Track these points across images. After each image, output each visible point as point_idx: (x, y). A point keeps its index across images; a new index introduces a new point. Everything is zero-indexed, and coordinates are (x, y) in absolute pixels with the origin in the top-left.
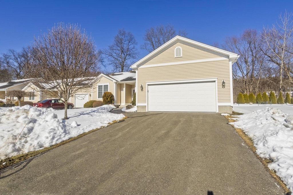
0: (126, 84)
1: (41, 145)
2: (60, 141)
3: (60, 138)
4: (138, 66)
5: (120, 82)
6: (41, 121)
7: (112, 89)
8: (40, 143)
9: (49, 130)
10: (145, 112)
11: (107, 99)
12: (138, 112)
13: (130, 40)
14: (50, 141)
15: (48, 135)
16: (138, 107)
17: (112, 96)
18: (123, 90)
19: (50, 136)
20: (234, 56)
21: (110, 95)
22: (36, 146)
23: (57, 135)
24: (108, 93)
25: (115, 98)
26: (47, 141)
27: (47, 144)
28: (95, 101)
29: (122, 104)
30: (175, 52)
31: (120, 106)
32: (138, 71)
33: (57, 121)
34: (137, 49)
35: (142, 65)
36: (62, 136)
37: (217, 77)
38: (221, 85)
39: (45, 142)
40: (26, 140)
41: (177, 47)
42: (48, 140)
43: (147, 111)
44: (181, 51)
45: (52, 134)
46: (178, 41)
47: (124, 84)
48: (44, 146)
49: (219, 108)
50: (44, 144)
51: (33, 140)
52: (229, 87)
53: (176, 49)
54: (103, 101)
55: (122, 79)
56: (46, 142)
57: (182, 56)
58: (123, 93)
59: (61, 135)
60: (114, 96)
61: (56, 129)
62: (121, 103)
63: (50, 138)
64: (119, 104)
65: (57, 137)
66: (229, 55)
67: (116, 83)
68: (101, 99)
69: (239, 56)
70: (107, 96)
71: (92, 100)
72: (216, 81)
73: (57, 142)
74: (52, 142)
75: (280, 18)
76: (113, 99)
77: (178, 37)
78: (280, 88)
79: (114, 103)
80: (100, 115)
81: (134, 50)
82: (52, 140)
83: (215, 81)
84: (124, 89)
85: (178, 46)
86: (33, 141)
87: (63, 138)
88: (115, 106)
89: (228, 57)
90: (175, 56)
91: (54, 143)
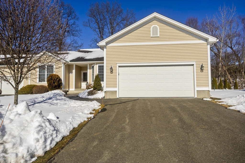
0: (76, 65)
1: (32, 153)
2: (54, 143)
3: (53, 140)
4: (107, 43)
5: (70, 62)
6: (10, 114)
7: (60, 72)
8: (30, 151)
9: (36, 128)
10: (116, 98)
11: (54, 83)
12: (106, 99)
13: (69, 14)
14: (43, 145)
15: (36, 136)
16: (107, 93)
17: (60, 80)
18: (72, 73)
19: (41, 137)
20: (213, 39)
21: (57, 78)
22: (27, 157)
23: (49, 135)
24: (55, 75)
25: (63, 82)
26: (38, 145)
27: (40, 150)
28: (34, 86)
29: (70, 90)
30: (151, 31)
31: (68, 91)
32: (107, 49)
33: (39, 114)
34: (78, 25)
35: (112, 43)
36: (54, 136)
37: (196, 61)
38: (200, 69)
39: (36, 148)
40: (4, 148)
41: (153, 26)
42: (40, 145)
43: (118, 97)
44: (159, 31)
45: (42, 133)
46: (155, 18)
47: (73, 65)
48: (36, 154)
49: (197, 93)
50: (35, 151)
51: (16, 146)
52: (207, 72)
53: (152, 27)
54: (48, 85)
55: (72, 59)
56: (38, 148)
57: (159, 35)
58: (73, 76)
59: (52, 134)
60: (61, 79)
61: (43, 125)
62: (69, 88)
63: (42, 141)
64: (67, 90)
65: (49, 138)
66: (209, 38)
67: (64, 64)
68: (45, 84)
69: (218, 40)
70: (54, 80)
71: (29, 84)
72: (195, 65)
73: (51, 145)
74: (46, 147)
75: (220, 10)
76: (61, 83)
77: (155, 14)
78: (219, 74)
79: (62, 88)
80: (66, 103)
81: (74, 26)
82: (45, 144)
83: (193, 65)
84: (74, 71)
85: (155, 25)
86: (17, 148)
87: (56, 138)
88: (63, 91)
89: (206, 40)
90: (152, 36)
91: (48, 148)
